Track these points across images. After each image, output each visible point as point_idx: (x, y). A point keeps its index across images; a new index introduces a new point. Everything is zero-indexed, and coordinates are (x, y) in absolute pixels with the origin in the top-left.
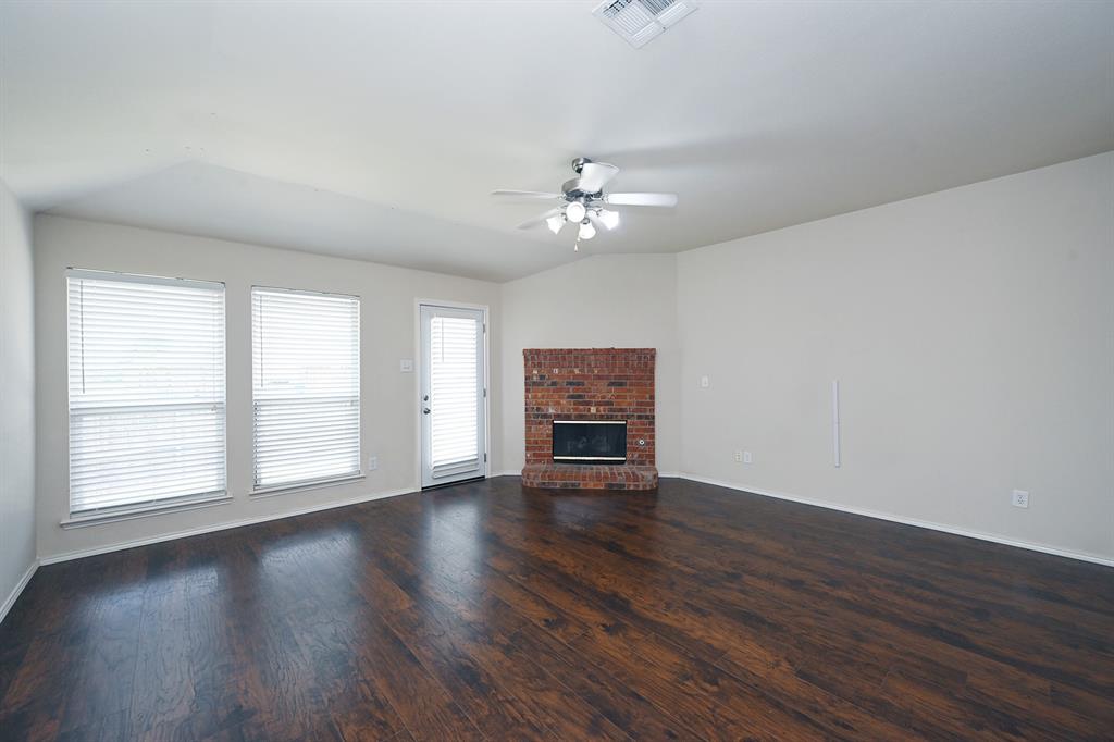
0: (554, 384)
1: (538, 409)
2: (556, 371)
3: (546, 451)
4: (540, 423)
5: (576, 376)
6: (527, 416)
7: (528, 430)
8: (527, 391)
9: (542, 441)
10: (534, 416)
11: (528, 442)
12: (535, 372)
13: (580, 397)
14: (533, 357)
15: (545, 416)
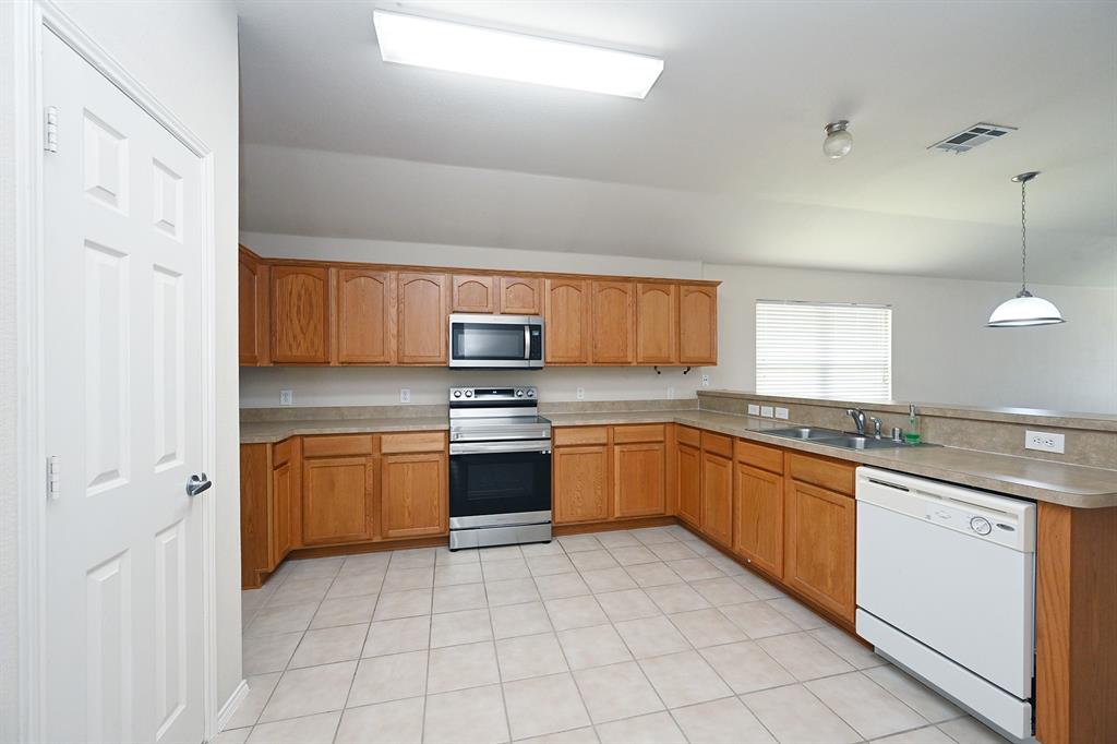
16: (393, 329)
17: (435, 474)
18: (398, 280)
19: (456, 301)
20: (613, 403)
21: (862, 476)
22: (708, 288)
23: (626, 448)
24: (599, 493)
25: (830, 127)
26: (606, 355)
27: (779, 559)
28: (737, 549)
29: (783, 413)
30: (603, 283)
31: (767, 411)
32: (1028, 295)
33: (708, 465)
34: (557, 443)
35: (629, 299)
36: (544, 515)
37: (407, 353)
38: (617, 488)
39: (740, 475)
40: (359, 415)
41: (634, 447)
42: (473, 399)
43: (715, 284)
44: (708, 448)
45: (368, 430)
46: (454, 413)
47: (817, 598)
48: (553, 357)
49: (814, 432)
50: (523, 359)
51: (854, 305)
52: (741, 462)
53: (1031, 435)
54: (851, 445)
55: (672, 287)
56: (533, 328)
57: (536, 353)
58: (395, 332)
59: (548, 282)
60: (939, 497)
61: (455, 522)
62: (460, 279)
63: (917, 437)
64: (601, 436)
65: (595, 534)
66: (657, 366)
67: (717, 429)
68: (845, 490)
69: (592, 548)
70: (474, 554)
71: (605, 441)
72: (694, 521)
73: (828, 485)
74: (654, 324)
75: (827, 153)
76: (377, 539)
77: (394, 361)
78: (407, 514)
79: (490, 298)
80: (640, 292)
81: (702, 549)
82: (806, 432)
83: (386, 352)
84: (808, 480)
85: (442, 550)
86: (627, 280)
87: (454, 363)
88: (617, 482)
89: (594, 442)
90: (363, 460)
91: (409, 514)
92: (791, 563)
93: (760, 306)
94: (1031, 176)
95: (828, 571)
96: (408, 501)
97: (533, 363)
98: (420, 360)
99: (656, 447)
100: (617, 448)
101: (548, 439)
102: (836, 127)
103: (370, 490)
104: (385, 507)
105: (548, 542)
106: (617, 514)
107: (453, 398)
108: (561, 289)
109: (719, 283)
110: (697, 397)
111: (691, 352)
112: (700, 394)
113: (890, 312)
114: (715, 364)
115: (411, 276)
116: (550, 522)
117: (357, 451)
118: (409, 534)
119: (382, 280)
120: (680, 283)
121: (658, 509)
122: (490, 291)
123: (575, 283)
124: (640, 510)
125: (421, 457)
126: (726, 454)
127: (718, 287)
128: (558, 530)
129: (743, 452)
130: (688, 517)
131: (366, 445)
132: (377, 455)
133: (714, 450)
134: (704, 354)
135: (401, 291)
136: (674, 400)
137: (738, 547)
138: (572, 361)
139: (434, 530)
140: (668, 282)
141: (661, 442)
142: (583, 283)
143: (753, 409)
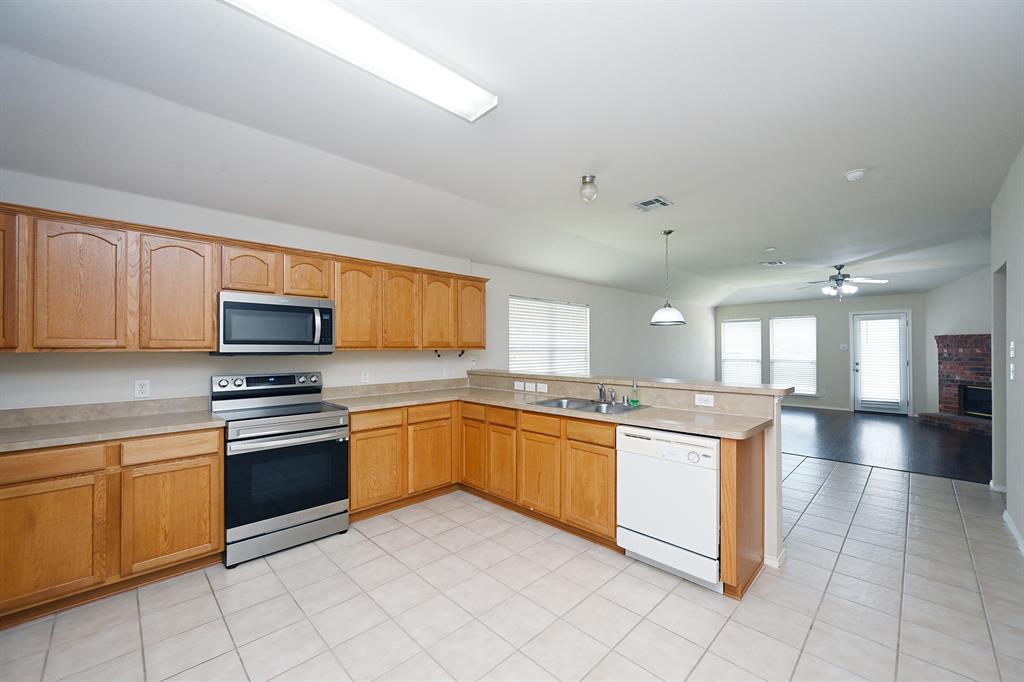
0: (959, 359)
1: (948, 376)
2: (961, 350)
3: (953, 406)
4: (948, 386)
5: (977, 354)
6: (940, 381)
7: (940, 389)
8: (940, 363)
9: (951, 399)
10: (944, 381)
11: (940, 397)
12: (945, 351)
13: (979, 369)
14: (941, 340)
15: (952, 381)
16: (133, 305)
17: (204, 482)
18: (141, 243)
19: (226, 274)
20: (397, 385)
21: (621, 433)
22: (478, 283)
23: (418, 427)
24: (394, 472)
25: (584, 178)
26: (395, 340)
27: (557, 503)
28: (520, 502)
29: (543, 388)
30: (392, 271)
31: (530, 387)
32: (670, 306)
33: (493, 435)
34: (354, 429)
35: (415, 289)
36: (340, 505)
37: (154, 335)
38: (411, 466)
39: (524, 440)
40: (63, 418)
41: (425, 426)
42: (244, 387)
43: (485, 280)
44: (492, 421)
45: (100, 437)
46: (218, 405)
47: (587, 526)
48: (343, 341)
49: (571, 400)
50: (312, 343)
51: (568, 303)
52: (523, 430)
53: (698, 396)
54: (598, 410)
55: (452, 280)
56: (323, 311)
57: (327, 337)
58: (136, 309)
59: (338, 265)
60: (669, 442)
61: (233, 534)
62: (231, 252)
63: (637, 401)
64: (396, 418)
65: (389, 513)
66: (437, 350)
67: (503, 404)
68: (607, 444)
69: (392, 528)
70: (260, 565)
71: (400, 423)
72: (480, 484)
73: (596, 442)
74: (436, 312)
75: (582, 195)
76: (114, 579)
77: (133, 347)
78: (162, 538)
79: (271, 274)
80: (425, 283)
81: (488, 507)
82: (565, 401)
83: (120, 332)
84: (581, 439)
85: (215, 570)
86: (414, 270)
87: (224, 348)
88: (411, 460)
89: (389, 424)
90: (90, 479)
91: (166, 536)
92: (568, 505)
93: (513, 302)
94: (670, 232)
95: (596, 504)
96: (164, 521)
97: (324, 348)
98: (176, 344)
99: (444, 423)
100: (411, 428)
101: (345, 426)
102: (588, 180)
103: (100, 515)
104: (127, 533)
105: (344, 532)
106: (411, 490)
107: (217, 389)
108: (352, 273)
109: (487, 280)
110: (466, 376)
111: (467, 339)
112: (470, 373)
113: (588, 310)
114: (484, 348)
115: (161, 240)
116: (346, 511)
117: (81, 467)
118: (167, 561)
119: (114, 241)
120: (458, 277)
121: (447, 479)
122: (271, 268)
123: (364, 268)
124: (432, 482)
125: (184, 464)
126: (512, 425)
127: (487, 284)
128: (355, 516)
129: (526, 422)
130: (474, 482)
131: (96, 457)
132: (113, 469)
133: (499, 422)
134: (475, 339)
135: (146, 257)
136: (449, 380)
137: (523, 499)
138: (362, 345)
139: (206, 548)
140: (448, 276)
141: (448, 418)
142: (374, 269)
143: (518, 385)
